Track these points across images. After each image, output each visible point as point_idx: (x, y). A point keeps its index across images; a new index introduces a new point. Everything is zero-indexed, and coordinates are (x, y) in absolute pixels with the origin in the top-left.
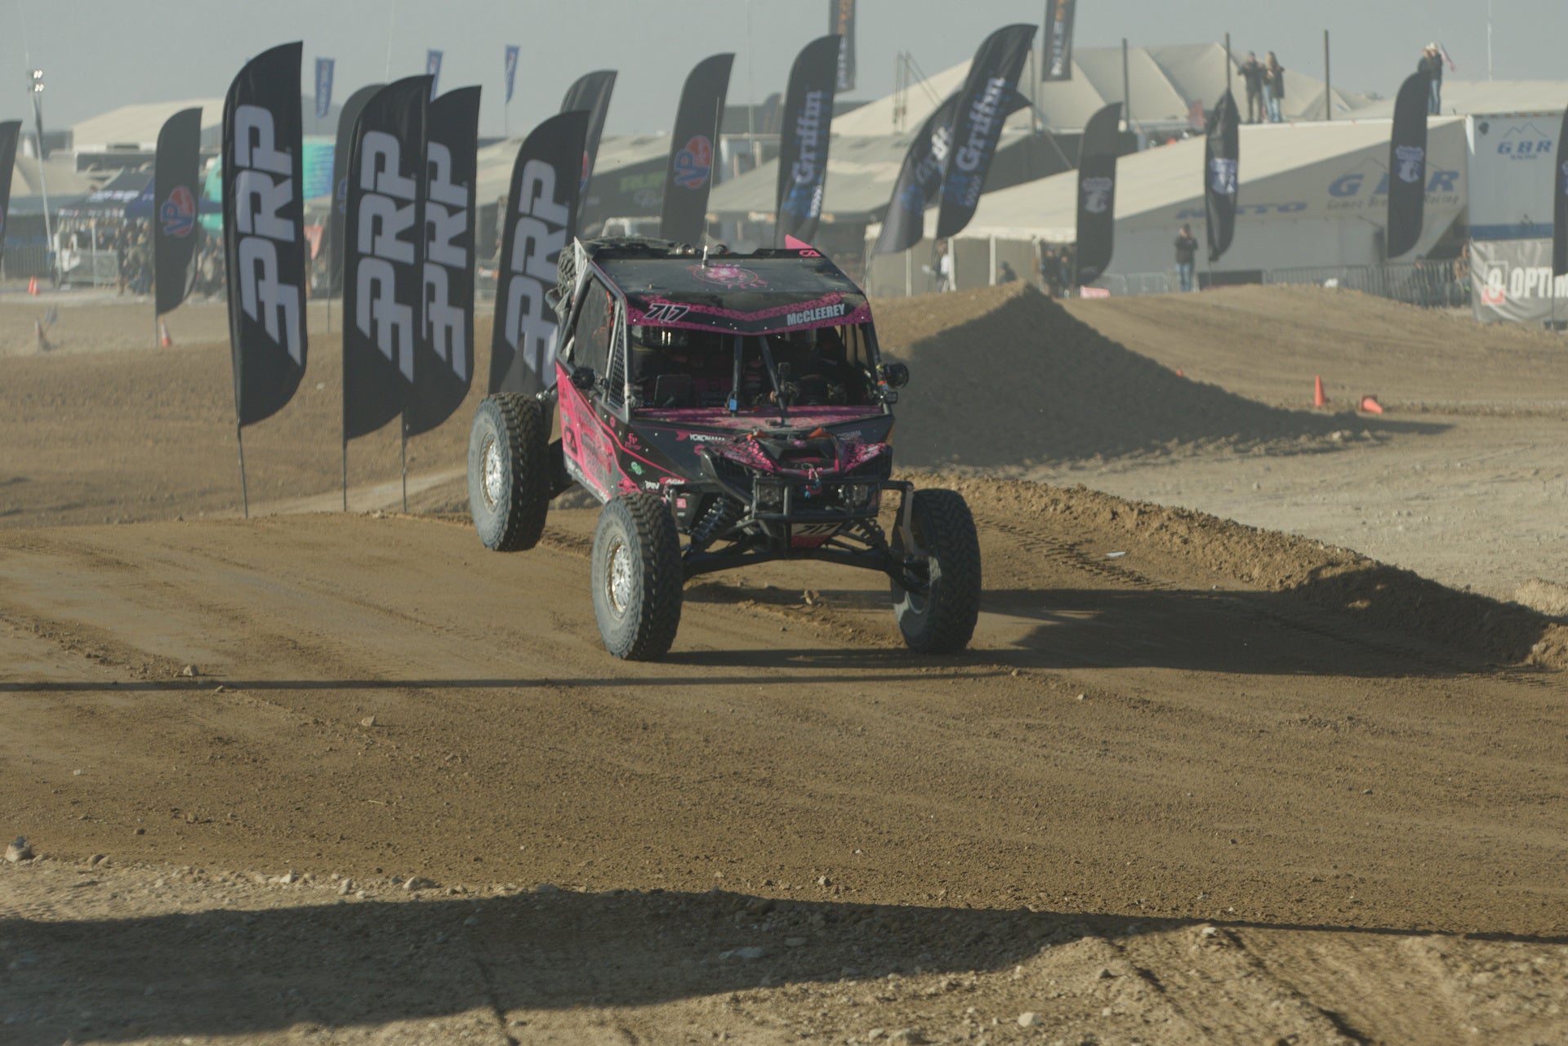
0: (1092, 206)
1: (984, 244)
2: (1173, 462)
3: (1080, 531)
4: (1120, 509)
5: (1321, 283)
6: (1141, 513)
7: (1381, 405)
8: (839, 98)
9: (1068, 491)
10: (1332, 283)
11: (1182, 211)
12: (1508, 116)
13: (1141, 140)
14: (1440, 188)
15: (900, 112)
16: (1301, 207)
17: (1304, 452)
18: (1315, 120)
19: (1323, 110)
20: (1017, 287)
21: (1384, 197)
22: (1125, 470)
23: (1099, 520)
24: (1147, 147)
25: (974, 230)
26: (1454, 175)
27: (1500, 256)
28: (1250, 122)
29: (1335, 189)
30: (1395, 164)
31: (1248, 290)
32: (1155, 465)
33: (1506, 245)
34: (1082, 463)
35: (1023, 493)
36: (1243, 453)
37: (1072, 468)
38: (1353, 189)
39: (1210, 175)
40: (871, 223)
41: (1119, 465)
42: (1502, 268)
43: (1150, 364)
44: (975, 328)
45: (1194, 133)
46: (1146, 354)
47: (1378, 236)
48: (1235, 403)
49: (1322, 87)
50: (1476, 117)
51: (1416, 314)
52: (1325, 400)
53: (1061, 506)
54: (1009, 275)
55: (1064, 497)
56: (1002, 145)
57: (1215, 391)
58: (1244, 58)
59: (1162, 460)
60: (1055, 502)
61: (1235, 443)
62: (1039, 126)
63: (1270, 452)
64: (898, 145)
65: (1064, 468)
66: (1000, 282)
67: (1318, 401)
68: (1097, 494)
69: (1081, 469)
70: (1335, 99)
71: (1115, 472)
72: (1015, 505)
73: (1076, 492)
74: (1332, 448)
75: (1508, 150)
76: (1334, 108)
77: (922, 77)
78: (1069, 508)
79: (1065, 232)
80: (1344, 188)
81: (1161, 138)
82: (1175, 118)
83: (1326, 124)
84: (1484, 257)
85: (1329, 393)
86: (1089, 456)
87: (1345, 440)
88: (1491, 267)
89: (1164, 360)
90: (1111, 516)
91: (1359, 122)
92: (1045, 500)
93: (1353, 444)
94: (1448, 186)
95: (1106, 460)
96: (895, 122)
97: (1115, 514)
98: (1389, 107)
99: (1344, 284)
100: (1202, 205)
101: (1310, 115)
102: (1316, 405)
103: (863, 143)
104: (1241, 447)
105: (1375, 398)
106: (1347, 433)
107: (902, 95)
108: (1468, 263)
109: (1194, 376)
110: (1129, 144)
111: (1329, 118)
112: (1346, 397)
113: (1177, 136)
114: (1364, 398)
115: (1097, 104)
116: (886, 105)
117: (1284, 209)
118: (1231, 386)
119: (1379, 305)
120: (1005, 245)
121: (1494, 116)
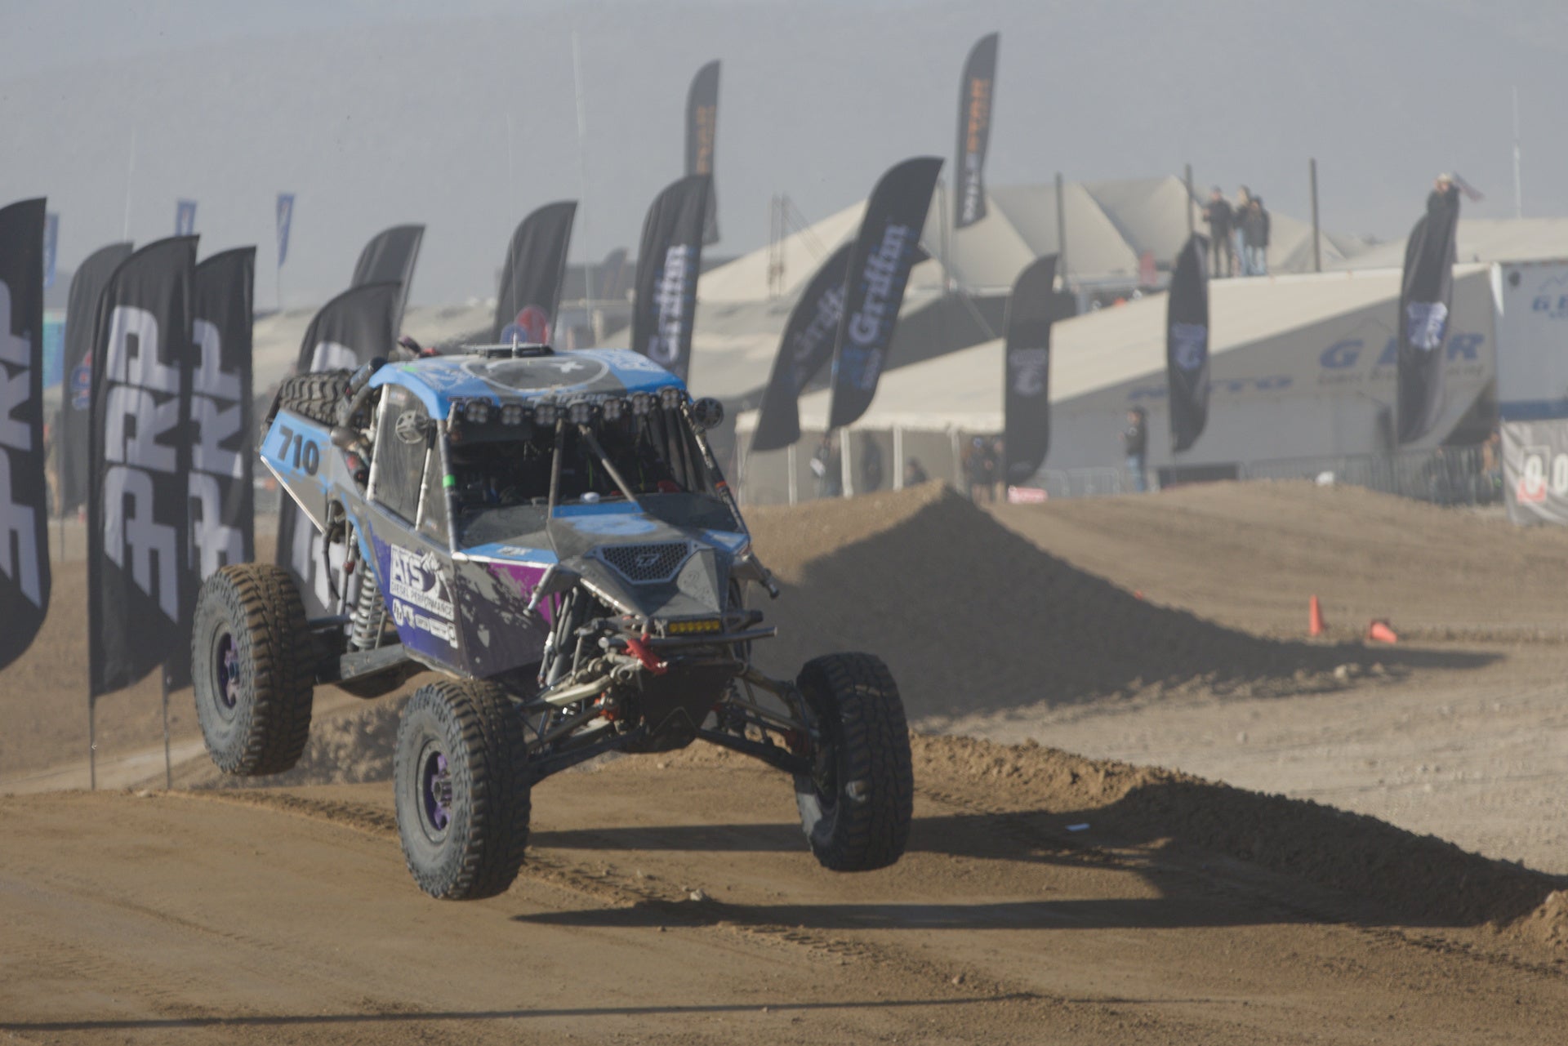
0: (1024, 386)
1: (889, 434)
2: (1136, 709)
3: (1032, 798)
4: (1082, 770)
5: (1312, 476)
6: (1108, 774)
7: (1395, 631)
8: (708, 253)
9: (1016, 748)
10: (1326, 478)
11: (1135, 391)
12: (1545, 264)
13: (1082, 302)
14: (1460, 356)
15: (777, 270)
16: (1285, 382)
17: (1302, 692)
18: (1302, 270)
19: (1310, 260)
20: (930, 492)
21: (1392, 369)
22: (1076, 719)
23: (1056, 784)
24: (1089, 310)
25: (874, 418)
26: (1477, 339)
27: (1539, 440)
28: (1218, 276)
29: (1327, 360)
30: (1407, 326)
31: (1221, 490)
32: (1114, 713)
33: (1547, 427)
34: (1021, 711)
35: (959, 751)
36: (1224, 695)
37: (1010, 718)
38: (1350, 360)
39: (1172, 346)
40: (741, 410)
41: (1068, 712)
42: (1542, 456)
43: (1101, 588)
44: (882, 543)
45: (1149, 291)
46: (1099, 571)
47: (1384, 418)
48: (1209, 629)
49: (1306, 230)
50: (1505, 265)
51: (1434, 516)
52: (1323, 626)
53: (1007, 768)
54: (918, 476)
55: (1010, 756)
56: (906, 310)
57: (1185, 618)
58: (1208, 195)
59: (1122, 705)
60: (999, 762)
61: (1214, 683)
62: (953, 285)
63: (1257, 694)
64: (775, 312)
65: (999, 718)
66: (908, 483)
67: (1314, 627)
68: (1052, 751)
69: (1021, 718)
70: (1325, 246)
71: (1062, 721)
72: (949, 767)
73: (1026, 749)
74: (1335, 688)
75: (1546, 306)
76: (1325, 260)
77: (802, 224)
78: (1016, 769)
79: (990, 419)
80: (1339, 357)
81: (1107, 299)
82: (1121, 271)
83: (1313, 278)
84: (1518, 442)
85: (1329, 617)
86: (1030, 702)
87: (1352, 677)
88: (1527, 455)
89: (1120, 579)
90: (1070, 779)
91: (1357, 274)
92: (987, 760)
93: (1361, 681)
94: (1470, 354)
95: (1052, 706)
96: (771, 281)
97: (1075, 777)
98: (1397, 253)
99: (1342, 479)
100: (1164, 382)
101: (1294, 265)
102: (1311, 630)
103: (730, 311)
104: (1221, 687)
105: (1386, 623)
106: (1354, 668)
107: (778, 248)
108: (1498, 449)
109: (1159, 598)
110: (1067, 306)
111: (1318, 269)
112: (1350, 621)
113: (1126, 296)
114: (1373, 623)
115: (1023, 258)
116: (757, 262)
117: (1263, 385)
118: (1204, 610)
119: (1387, 505)
120: (911, 436)
121: (1527, 264)
